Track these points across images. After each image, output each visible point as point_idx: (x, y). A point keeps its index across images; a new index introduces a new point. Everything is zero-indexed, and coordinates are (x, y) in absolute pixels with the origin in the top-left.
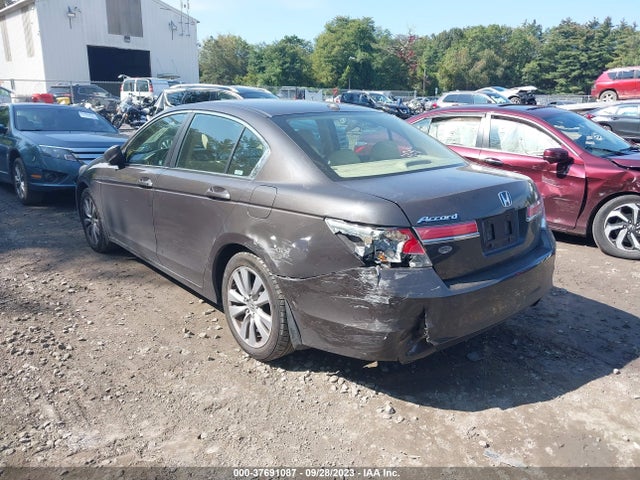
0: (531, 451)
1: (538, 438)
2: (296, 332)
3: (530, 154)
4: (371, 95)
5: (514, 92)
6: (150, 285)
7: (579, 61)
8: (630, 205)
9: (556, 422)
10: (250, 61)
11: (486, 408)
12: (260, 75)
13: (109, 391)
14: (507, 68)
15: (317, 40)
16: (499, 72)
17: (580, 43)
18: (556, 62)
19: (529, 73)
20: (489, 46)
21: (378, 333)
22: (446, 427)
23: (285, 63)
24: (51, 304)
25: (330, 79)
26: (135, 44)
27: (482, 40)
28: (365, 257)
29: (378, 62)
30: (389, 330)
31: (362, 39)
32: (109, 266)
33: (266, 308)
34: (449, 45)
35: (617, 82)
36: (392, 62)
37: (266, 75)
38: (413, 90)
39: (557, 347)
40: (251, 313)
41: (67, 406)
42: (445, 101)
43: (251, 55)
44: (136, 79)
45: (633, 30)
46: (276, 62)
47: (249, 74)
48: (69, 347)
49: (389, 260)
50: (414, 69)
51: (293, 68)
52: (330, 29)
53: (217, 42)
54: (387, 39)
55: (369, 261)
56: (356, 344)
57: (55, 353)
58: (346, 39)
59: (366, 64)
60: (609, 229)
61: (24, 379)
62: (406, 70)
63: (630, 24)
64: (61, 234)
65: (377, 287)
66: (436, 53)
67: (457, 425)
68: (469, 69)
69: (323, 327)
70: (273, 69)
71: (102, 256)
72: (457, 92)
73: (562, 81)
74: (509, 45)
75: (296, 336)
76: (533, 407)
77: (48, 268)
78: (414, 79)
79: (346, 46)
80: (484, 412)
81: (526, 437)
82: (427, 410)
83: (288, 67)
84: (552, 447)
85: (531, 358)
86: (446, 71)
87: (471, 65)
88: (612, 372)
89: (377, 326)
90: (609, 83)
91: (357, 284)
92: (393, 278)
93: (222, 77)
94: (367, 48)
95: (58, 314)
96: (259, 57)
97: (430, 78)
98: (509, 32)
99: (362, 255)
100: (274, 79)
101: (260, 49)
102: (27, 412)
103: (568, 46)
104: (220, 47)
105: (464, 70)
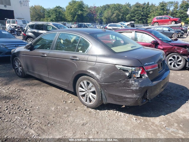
0: (177, 126)
1: (177, 123)
2: (105, 99)
3: (146, 42)
4: (87, 24)
5: (129, 23)
6: (44, 87)
7: (141, 14)
8: (174, 56)
9: (179, 118)
10: (46, 14)
11: (160, 116)
12: (49, 18)
13: (49, 123)
14: (122, 16)
15: (66, 7)
16: (120, 17)
17: (141, 9)
18: (135, 15)
19: (128, 18)
20: (117, 10)
21: (135, 98)
22: (152, 122)
23: (57, 14)
24: (14, 96)
25: (71, 19)
26: (8, 8)
27: (115, 8)
28: (129, 76)
29: (85, 14)
30: (138, 97)
31: (80, 7)
32: (27, 82)
33: (94, 92)
34: (105, 9)
35: (158, 20)
36: (89, 14)
37: (51, 18)
38: (96, 23)
39: (170, 96)
40: (87, 94)
41: (38, 129)
42: (109, 26)
43: (46, 12)
44: (11, 20)
45: (155, 6)
46: (54, 14)
47: (45, 18)
48: (28, 110)
49: (136, 76)
50: (96, 16)
51: (60, 16)
52: (70, 4)
53: (34, 8)
54: (87, 7)
55: (130, 77)
56: (127, 101)
57: (24, 112)
58: (75, 7)
59: (82, 15)
60: (169, 62)
61: (18, 122)
62: (94, 17)
63: (154, 4)
64: (5, 72)
65: (135, 85)
66: (102, 12)
67: (155, 121)
68: (111, 16)
69: (115, 97)
70: (53, 16)
71: (23, 79)
72: (112, 24)
73: (137, 20)
74: (122, 10)
75: (105, 100)
76: (171, 114)
77: (6, 84)
78: (96, 20)
79: (75, 9)
80: (160, 117)
81: (174, 123)
82: (145, 118)
83: (58, 16)
84: (182, 125)
85: (164, 100)
86: (105, 17)
87: (112, 15)
88: (186, 102)
89: (135, 96)
90: (155, 20)
91: (129, 84)
92: (139, 82)
93: (37, 19)
94: (82, 10)
95: (18, 99)
96: (49, 13)
97: (100, 19)
98: (122, 6)
99: (128, 75)
100: (53, 19)
101: (48, 10)
102: (25, 133)
103: (138, 10)
104: (35, 9)
105: (110, 17)
